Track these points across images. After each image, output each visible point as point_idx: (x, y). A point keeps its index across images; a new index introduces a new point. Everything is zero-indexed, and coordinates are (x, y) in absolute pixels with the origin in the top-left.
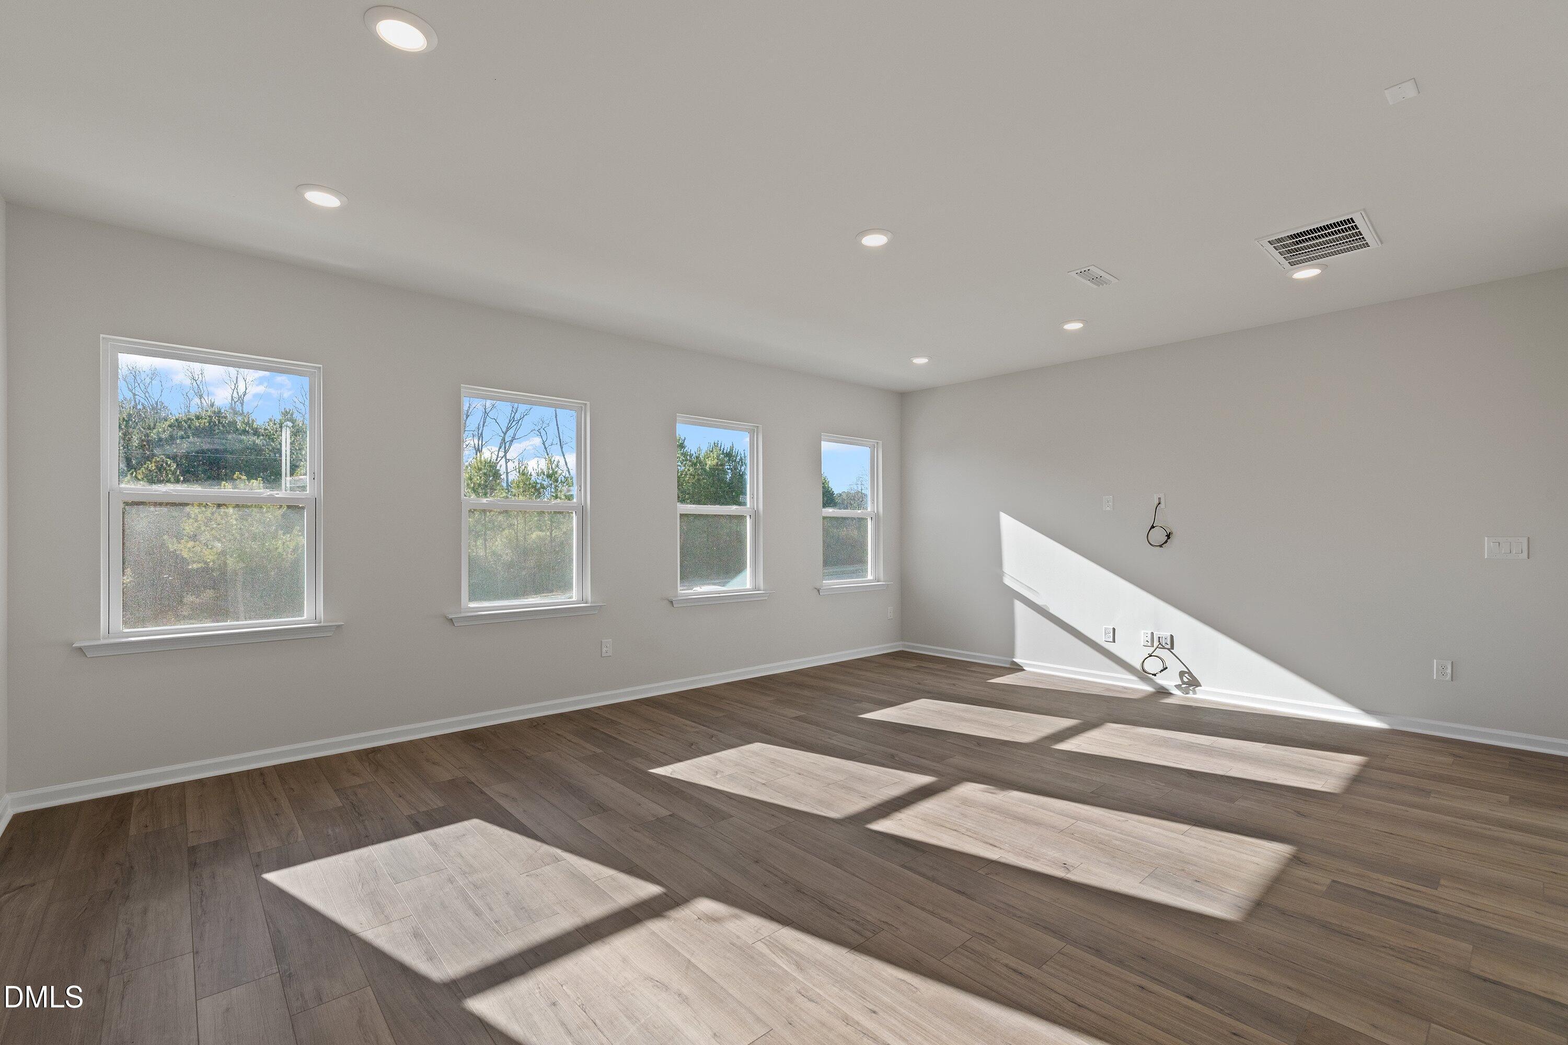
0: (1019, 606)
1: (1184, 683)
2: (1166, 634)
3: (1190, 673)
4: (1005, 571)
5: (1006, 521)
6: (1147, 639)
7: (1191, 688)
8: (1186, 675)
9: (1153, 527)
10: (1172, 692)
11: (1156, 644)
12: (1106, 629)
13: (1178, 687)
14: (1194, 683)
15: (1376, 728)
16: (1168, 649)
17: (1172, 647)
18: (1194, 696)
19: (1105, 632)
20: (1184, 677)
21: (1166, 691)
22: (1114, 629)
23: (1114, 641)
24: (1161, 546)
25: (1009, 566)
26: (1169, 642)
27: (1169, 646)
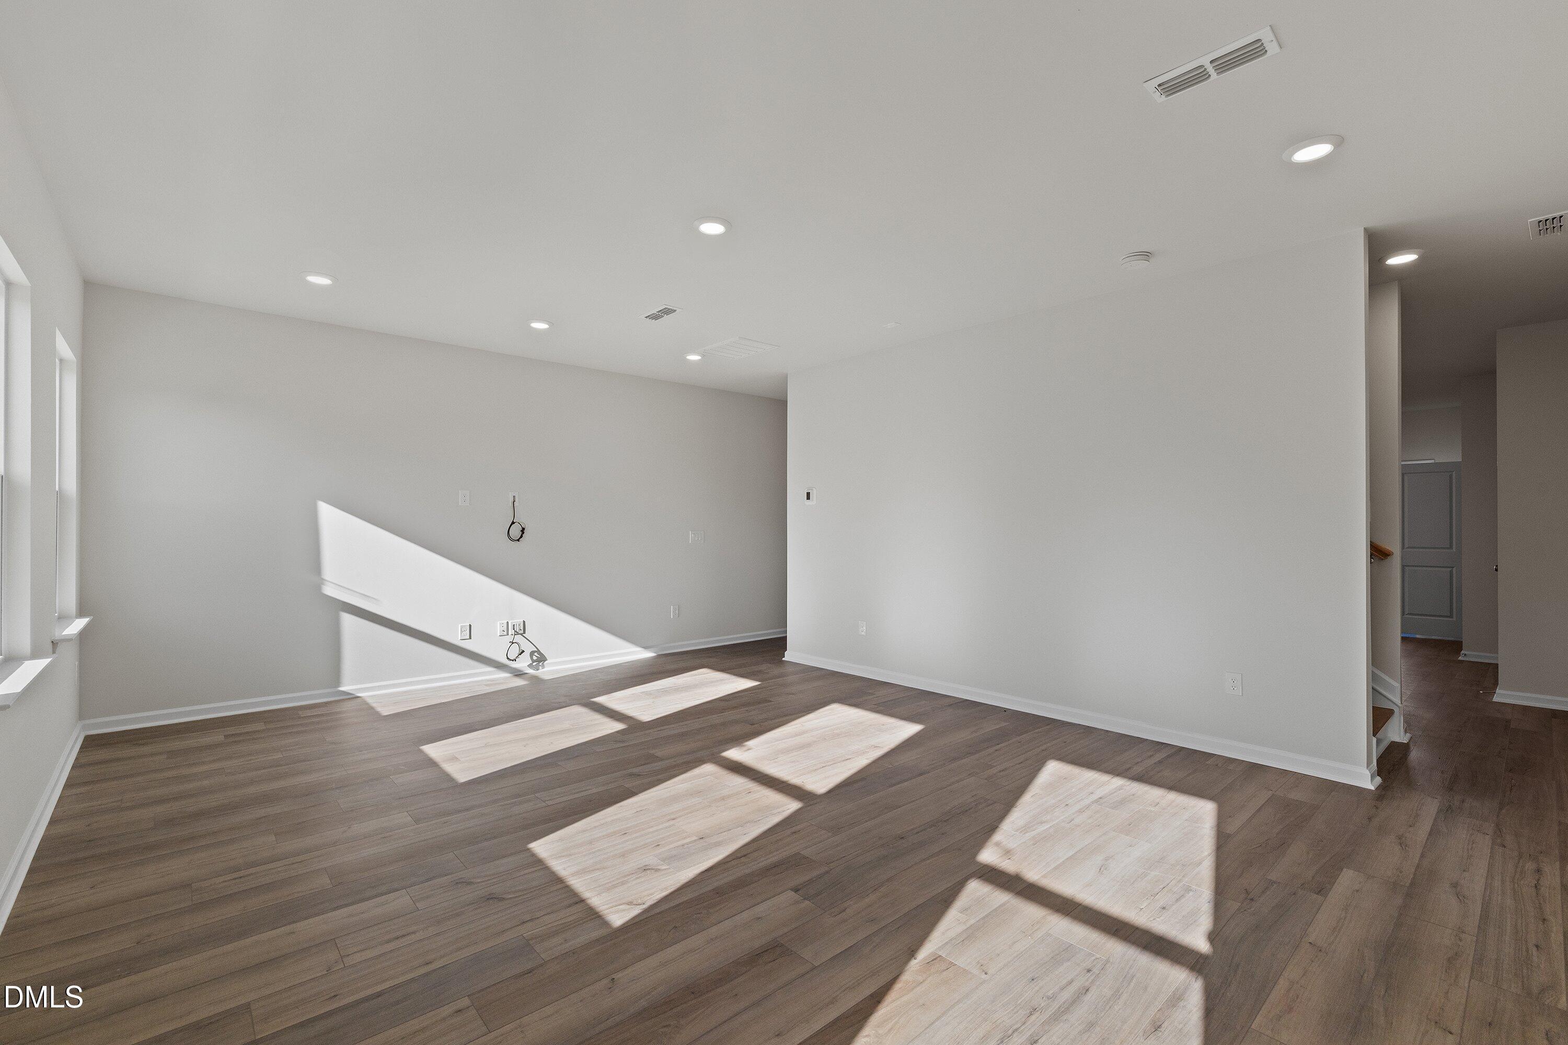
0: (347, 620)
1: (533, 661)
2: (518, 621)
3: (538, 651)
4: (326, 578)
5: (327, 513)
6: (503, 629)
7: (540, 664)
8: (536, 654)
9: (513, 523)
10: (526, 672)
11: (511, 631)
12: (462, 627)
13: (530, 666)
14: (542, 659)
15: (650, 657)
16: (521, 634)
17: (524, 633)
18: (544, 670)
19: (461, 630)
20: (534, 656)
21: (521, 673)
22: (470, 626)
23: (470, 638)
24: (518, 540)
25: (329, 571)
26: (522, 628)
27: (522, 632)
